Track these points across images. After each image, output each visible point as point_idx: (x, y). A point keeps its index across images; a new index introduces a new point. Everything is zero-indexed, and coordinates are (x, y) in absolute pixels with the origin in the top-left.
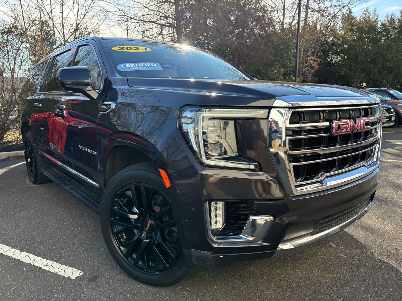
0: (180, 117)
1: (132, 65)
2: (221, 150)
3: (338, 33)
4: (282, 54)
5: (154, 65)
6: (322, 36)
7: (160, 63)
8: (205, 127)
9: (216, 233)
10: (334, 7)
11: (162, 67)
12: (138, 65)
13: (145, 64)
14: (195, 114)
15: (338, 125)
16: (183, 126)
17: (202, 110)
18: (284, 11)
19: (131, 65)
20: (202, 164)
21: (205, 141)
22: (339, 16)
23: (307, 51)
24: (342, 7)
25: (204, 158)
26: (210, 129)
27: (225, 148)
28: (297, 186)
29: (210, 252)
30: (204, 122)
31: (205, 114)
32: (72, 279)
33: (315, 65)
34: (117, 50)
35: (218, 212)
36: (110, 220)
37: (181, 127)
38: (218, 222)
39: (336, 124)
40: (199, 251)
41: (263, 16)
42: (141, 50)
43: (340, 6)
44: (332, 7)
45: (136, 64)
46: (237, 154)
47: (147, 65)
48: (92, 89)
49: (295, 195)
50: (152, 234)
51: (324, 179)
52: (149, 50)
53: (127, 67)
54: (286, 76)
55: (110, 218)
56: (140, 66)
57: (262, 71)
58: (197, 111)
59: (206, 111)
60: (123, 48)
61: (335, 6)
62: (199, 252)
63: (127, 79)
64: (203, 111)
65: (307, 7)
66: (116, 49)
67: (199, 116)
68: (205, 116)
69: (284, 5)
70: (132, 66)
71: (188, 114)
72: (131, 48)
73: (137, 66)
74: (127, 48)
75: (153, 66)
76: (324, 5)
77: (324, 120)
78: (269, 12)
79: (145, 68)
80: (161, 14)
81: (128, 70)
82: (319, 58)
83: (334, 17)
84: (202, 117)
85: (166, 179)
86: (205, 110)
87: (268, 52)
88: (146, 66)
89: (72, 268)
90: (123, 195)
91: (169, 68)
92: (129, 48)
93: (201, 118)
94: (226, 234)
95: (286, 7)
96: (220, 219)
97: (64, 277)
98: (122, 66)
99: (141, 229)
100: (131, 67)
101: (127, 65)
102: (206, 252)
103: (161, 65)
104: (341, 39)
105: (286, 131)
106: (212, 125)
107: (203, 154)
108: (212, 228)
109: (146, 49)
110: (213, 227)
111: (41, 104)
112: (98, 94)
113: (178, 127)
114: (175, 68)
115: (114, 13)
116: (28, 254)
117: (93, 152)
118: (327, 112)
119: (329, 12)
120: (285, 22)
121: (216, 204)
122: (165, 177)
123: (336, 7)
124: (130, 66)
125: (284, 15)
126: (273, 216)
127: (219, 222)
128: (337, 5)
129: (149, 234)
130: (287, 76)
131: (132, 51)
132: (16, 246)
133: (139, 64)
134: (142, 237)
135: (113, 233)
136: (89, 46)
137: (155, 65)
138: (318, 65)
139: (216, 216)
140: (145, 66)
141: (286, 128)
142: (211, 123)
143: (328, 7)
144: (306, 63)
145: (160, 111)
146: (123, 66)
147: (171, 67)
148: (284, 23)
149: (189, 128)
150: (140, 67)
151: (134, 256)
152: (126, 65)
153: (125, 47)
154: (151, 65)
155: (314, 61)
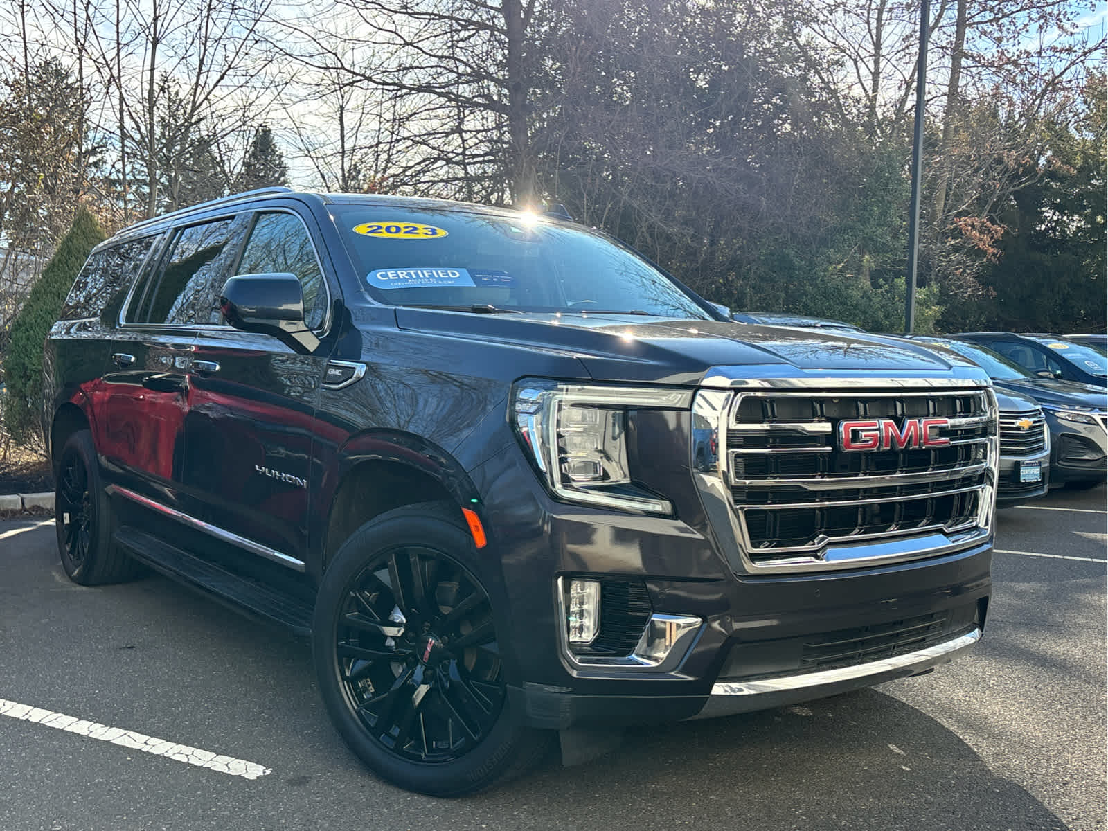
0: (514, 400)
1: (402, 274)
2: (596, 472)
3: (1070, 138)
4: (865, 208)
5: (453, 273)
6: (1009, 151)
7: (468, 271)
8: (563, 421)
9: (578, 649)
10: (1050, 53)
11: (475, 280)
12: (416, 274)
13: (434, 272)
14: (544, 395)
15: (853, 431)
16: (519, 420)
17: (559, 387)
18: (877, 63)
19: (399, 272)
20: (556, 498)
21: (562, 450)
22: (1070, 81)
23: (959, 198)
24: (1080, 54)
25: (558, 486)
26: (574, 428)
27: (604, 469)
28: (754, 558)
29: (565, 689)
30: (562, 413)
31: (564, 396)
32: (249, 780)
33: (985, 243)
34: (365, 233)
35: (585, 607)
36: (338, 646)
37: (513, 423)
38: (585, 630)
39: (846, 428)
40: (542, 685)
41: (804, 79)
42: (422, 233)
43: (1070, 50)
44: (1043, 55)
45: (412, 272)
46: (627, 480)
47: (438, 274)
48: (306, 329)
49: (747, 572)
50: (437, 670)
51: (824, 547)
52: (441, 233)
53: (391, 278)
54: (881, 281)
55: (338, 641)
56: (421, 276)
57: (796, 262)
58: (548, 389)
59: (567, 390)
60: (379, 227)
61: (1054, 49)
62: (542, 689)
63: (395, 310)
64: (562, 390)
65: (957, 53)
66: (362, 229)
67: (550, 399)
68: (566, 401)
69: (878, 46)
70: (401, 277)
71: (529, 394)
72: (398, 230)
73: (414, 276)
74: (388, 229)
75: (451, 276)
76: (1017, 47)
77: (823, 419)
78: (825, 65)
79: (433, 283)
80: (462, 69)
81: (393, 286)
82: (1001, 220)
83: (1054, 84)
84: (557, 401)
85: (478, 530)
86: (565, 387)
87: (816, 197)
88: (436, 276)
89: (245, 761)
90: (369, 582)
91: (491, 282)
92: (393, 230)
93: (555, 403)
94: (600, 652)
95: (884, 51)
96: (590, 622)
97: (228, 775)
98: (378, 275)
99: (411, 662)
100: (399, 280)
101: (391, 274)
102: (557, 689)
103: (472, 273)
104: (1079, 161)
105: (728, 437)
106: (579, 418)
107: (557, 477)
108: (571, 640)
109: (434, 232)
110: (574, 638)
111: (135, 356)
112: (318, 342)
113: (507, 420)
114: (504, 283)
115: (307, 60)
116: (126, 731)
117: (296, 480)
118: (835, 401)
119: (1034, 71)
120: (880, 101)
121: (583, 588)
122: (476, 526)
123: (1058, 54)
124: (398, 276)
125: (876, 75)
126: (700, 617)
127: (588, 628)
128: (1060, 47)
129: (429, 672)
130: (886, 281)
131: (401, 236)
132: (90, 716)
133: (419, 272)
134: (413, 680)
135: (344, 678)
136: (290, 217)
137: (458, 275)
138: (997, 243)
139: (581, 614)
140: (432, 276)
141: (729, 430)
142: (577, 414)
143: (1028, 54)
144: (954, 238)
145: (458, 384)
146: (381, 275)
147: (495, 280)
148: (878, 104)
149: (530, 426)
150: (421, 278)
151: (395, 731)
152: (389, 273)
153: (385, 224)
154: (448, 275)
155: (980, 232)
